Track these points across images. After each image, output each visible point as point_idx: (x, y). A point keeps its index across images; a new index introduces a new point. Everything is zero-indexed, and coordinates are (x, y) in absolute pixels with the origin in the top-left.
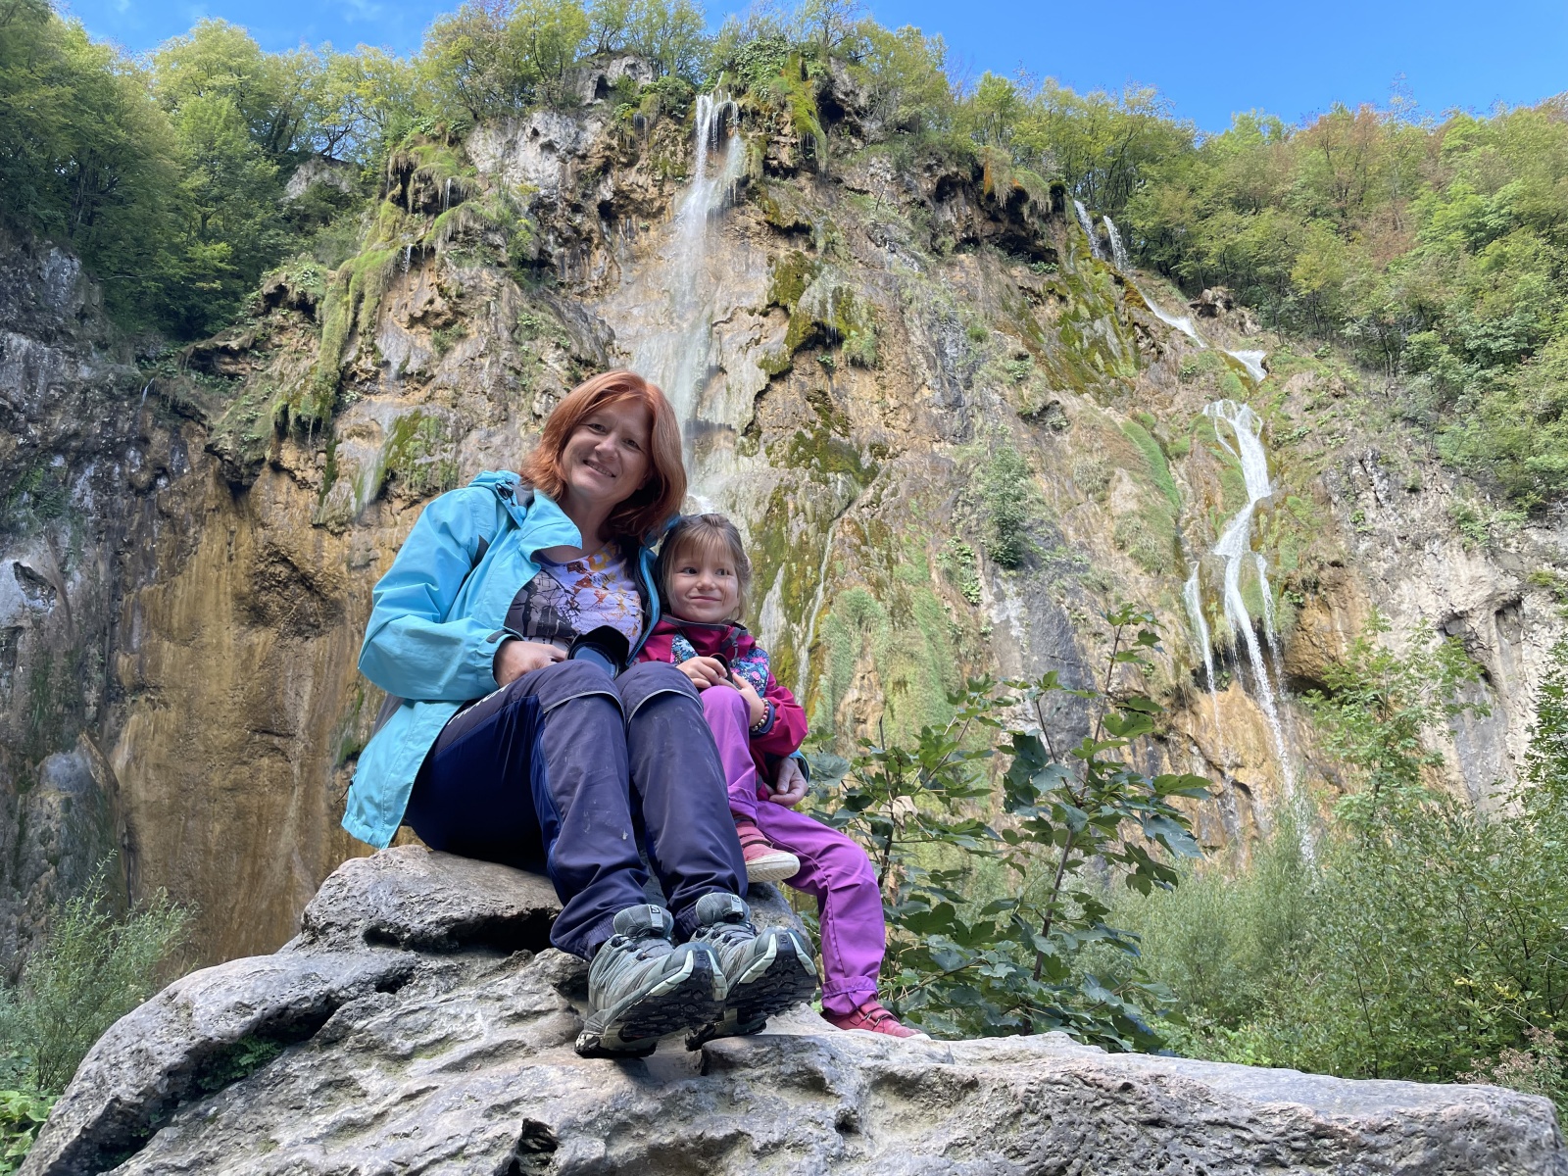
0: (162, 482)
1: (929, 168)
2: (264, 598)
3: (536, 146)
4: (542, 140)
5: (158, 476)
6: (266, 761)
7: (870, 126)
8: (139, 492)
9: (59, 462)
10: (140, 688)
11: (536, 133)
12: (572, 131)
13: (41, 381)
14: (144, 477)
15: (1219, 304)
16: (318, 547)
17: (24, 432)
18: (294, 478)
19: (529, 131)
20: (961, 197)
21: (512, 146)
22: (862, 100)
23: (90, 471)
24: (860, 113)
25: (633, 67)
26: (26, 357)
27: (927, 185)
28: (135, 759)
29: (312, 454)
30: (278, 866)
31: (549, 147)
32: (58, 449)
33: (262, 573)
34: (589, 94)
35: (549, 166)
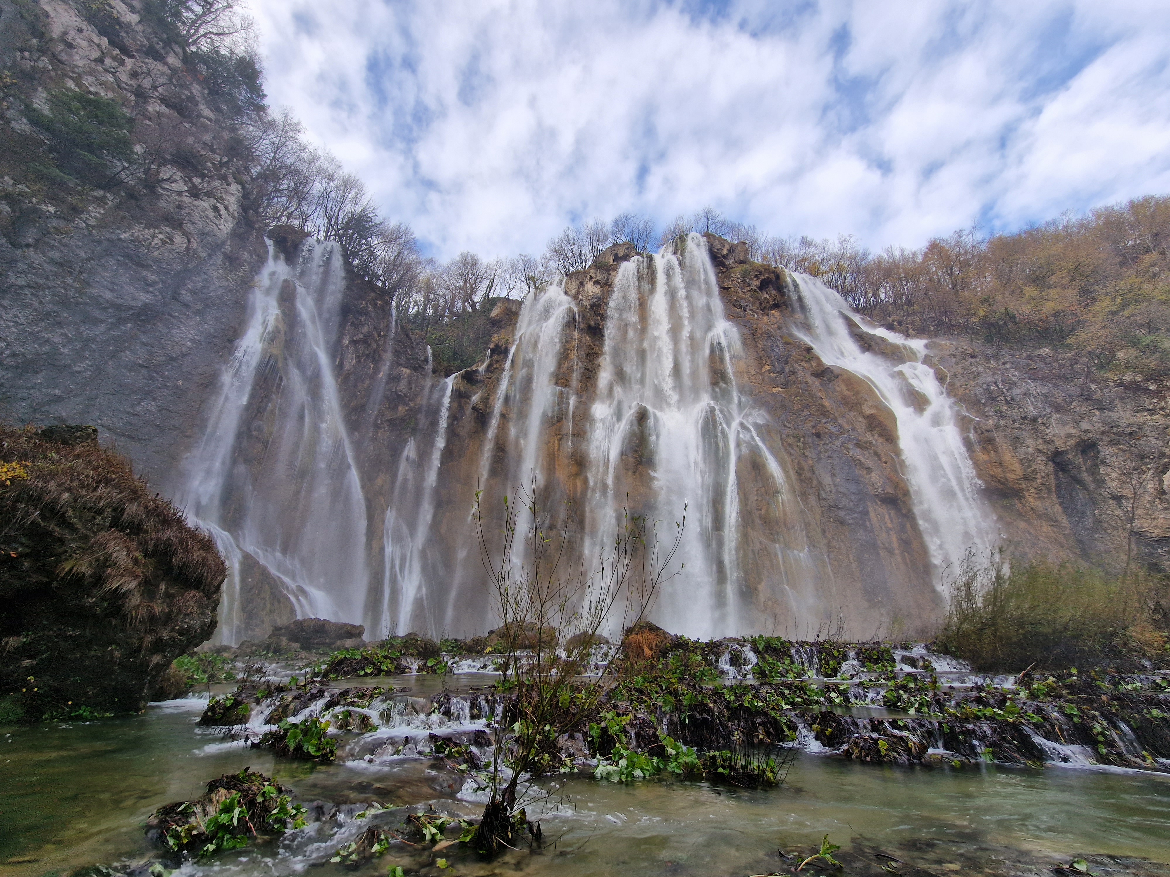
1: (756, 276)
3: (592, 283)
4: (594, 280)
7: (729, 262)
11: (591, 278)
12: (606, 275)
13: (414, 385)
17: (407, 405)
19: (588, 277)
20: (771, 288)
21: (582, 284)
22: (725, 252)
24: (724, 257)
25: (627, 249)
26: (409, 376)
27: (756, 283)
31: (597, 283)
34: (611, 261)
35: (597, 290)
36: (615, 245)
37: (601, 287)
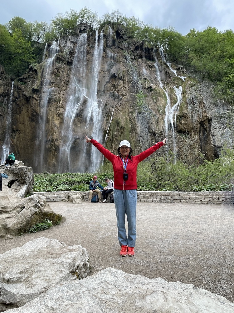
1: (134, 44)
2: (33, 117)
4: (71, 41)
5: (16, 99)
7: (125, 37)
8: (14, 101)
10: (17, 131)
14: (14, 99)
15: (180, 68)
19: (69, 39)
20: (139, 49)
21: (66, 41)
22: (123, 32)
23: (6, 98)
24: (123, 34)
25: (85, 27)
27: (134, 48)
28: (17, 140)
29: (38, 95)
31: (72, 42)
33: (32, 114)
34: (78, 32)
35: (72, 46)
36: (81, 24)
37: (74, 44)
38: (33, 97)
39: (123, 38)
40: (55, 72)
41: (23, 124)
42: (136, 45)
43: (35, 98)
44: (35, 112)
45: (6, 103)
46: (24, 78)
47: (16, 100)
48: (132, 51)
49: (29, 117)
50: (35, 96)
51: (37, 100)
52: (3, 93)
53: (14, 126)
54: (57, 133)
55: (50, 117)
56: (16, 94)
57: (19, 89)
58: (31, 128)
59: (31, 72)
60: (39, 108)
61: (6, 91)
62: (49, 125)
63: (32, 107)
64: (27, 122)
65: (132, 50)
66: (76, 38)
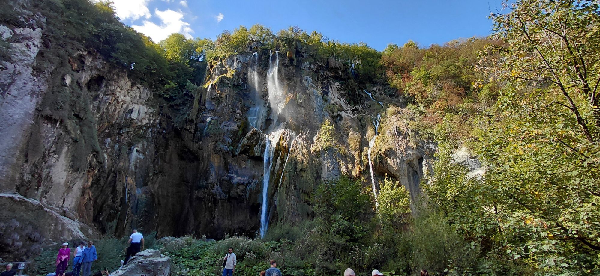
0: (164, 131)
2: (183, 155)
6: (184, 187)
7: (305, 55)
8: (160, 134)
9: (145, 128)
10: (160, 172)
11: (237, 59)
14: (161, 131)
15: (378, 91)
16: (193, 145)
18: (189, 131)
22: (304, 50)
23: (150, 130)
24: (303, 53)
25: (257, 44)
28: (159, 186)
29: (192, 126)
30: (186, 208)
31: (240, 62)
32: (145, 126)
33: (183, 150)
34: (248, 50)
35: (240, 66)
36: (252, 41)
37: (242, 64)
38: (186, 129)
39: (303, 57)
40: (217, 97)
41: (169, 163)
42: (320, 64)
43: (188, 130)
44: (187, 148)
45: (150, 136)
46: (176, 105)
47: (163, 132)
48: (316, 72)
49: (179, 155)
50: (188, 128)
51: (191, 133)
52: (148, 123)
53: (157, 167)
54: (214, 176)
55: (205, 155)
56: (164, 125)
57: (169, 119)
58: (180, 168)
59: (186, 97)
60: (192, 143)
61: (152, 121)
62: (204, 165)
63: (183, 141)
64: (176, 161)
65: (315, 70)
66: (245, 58)
